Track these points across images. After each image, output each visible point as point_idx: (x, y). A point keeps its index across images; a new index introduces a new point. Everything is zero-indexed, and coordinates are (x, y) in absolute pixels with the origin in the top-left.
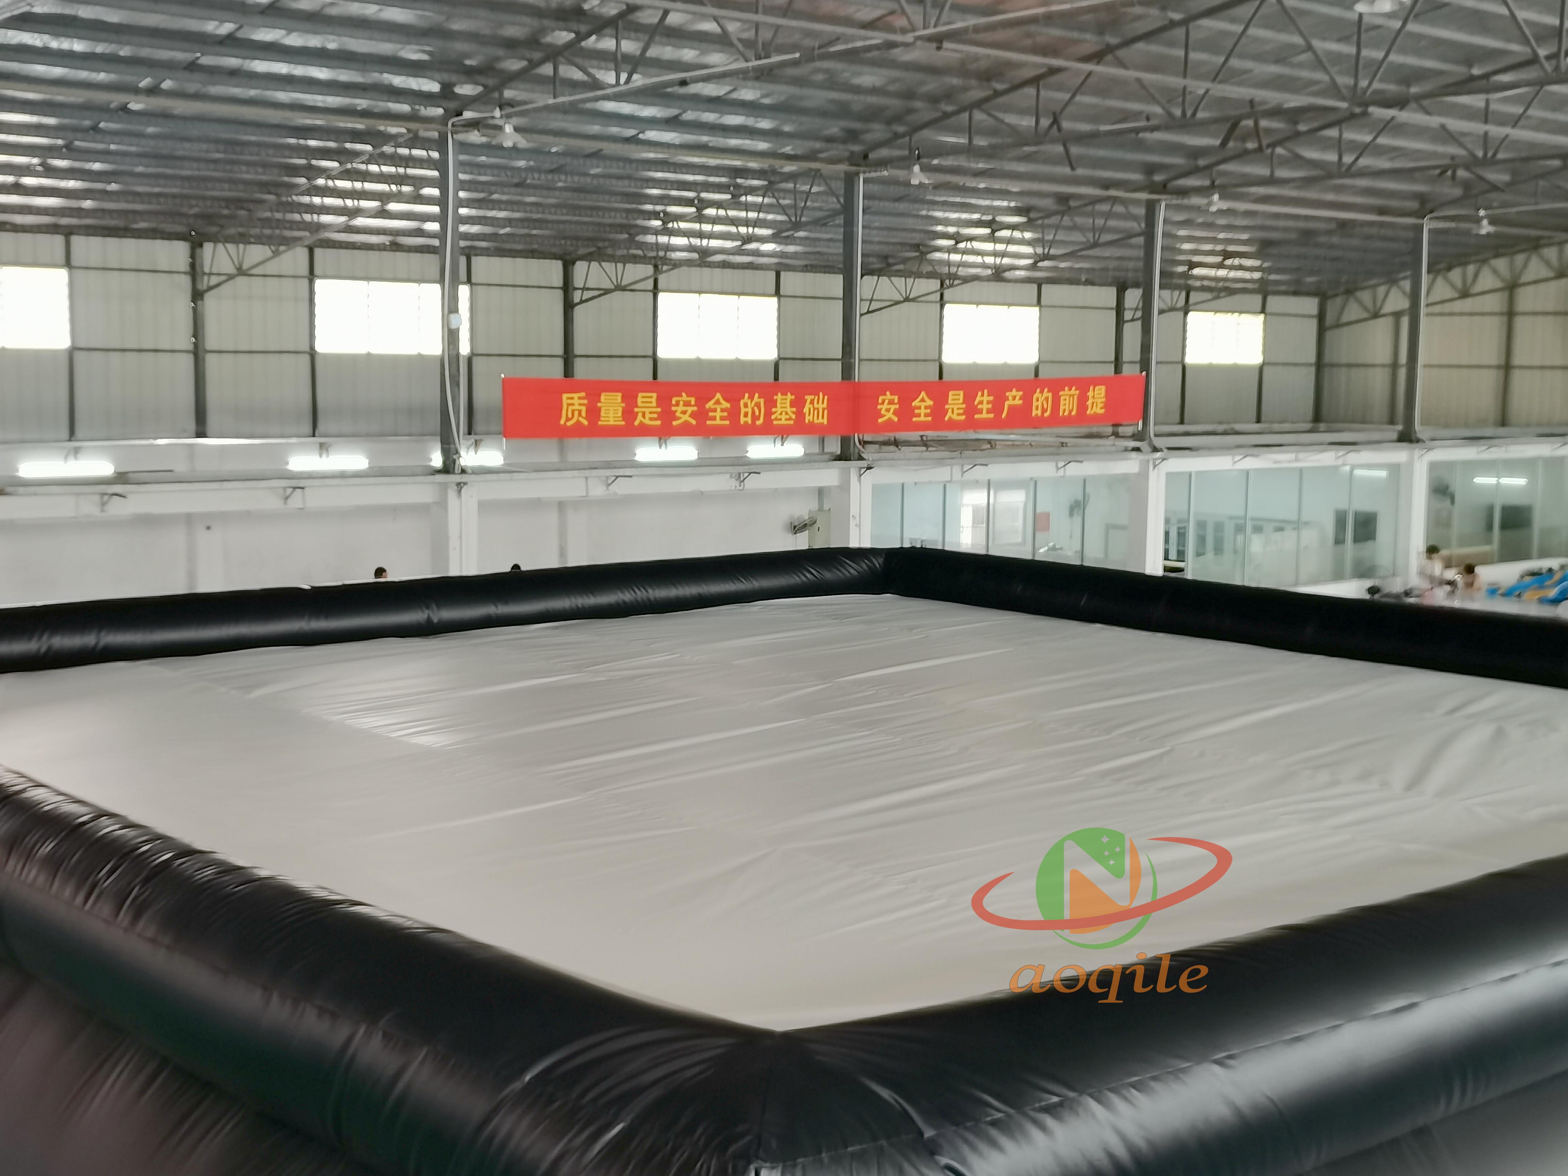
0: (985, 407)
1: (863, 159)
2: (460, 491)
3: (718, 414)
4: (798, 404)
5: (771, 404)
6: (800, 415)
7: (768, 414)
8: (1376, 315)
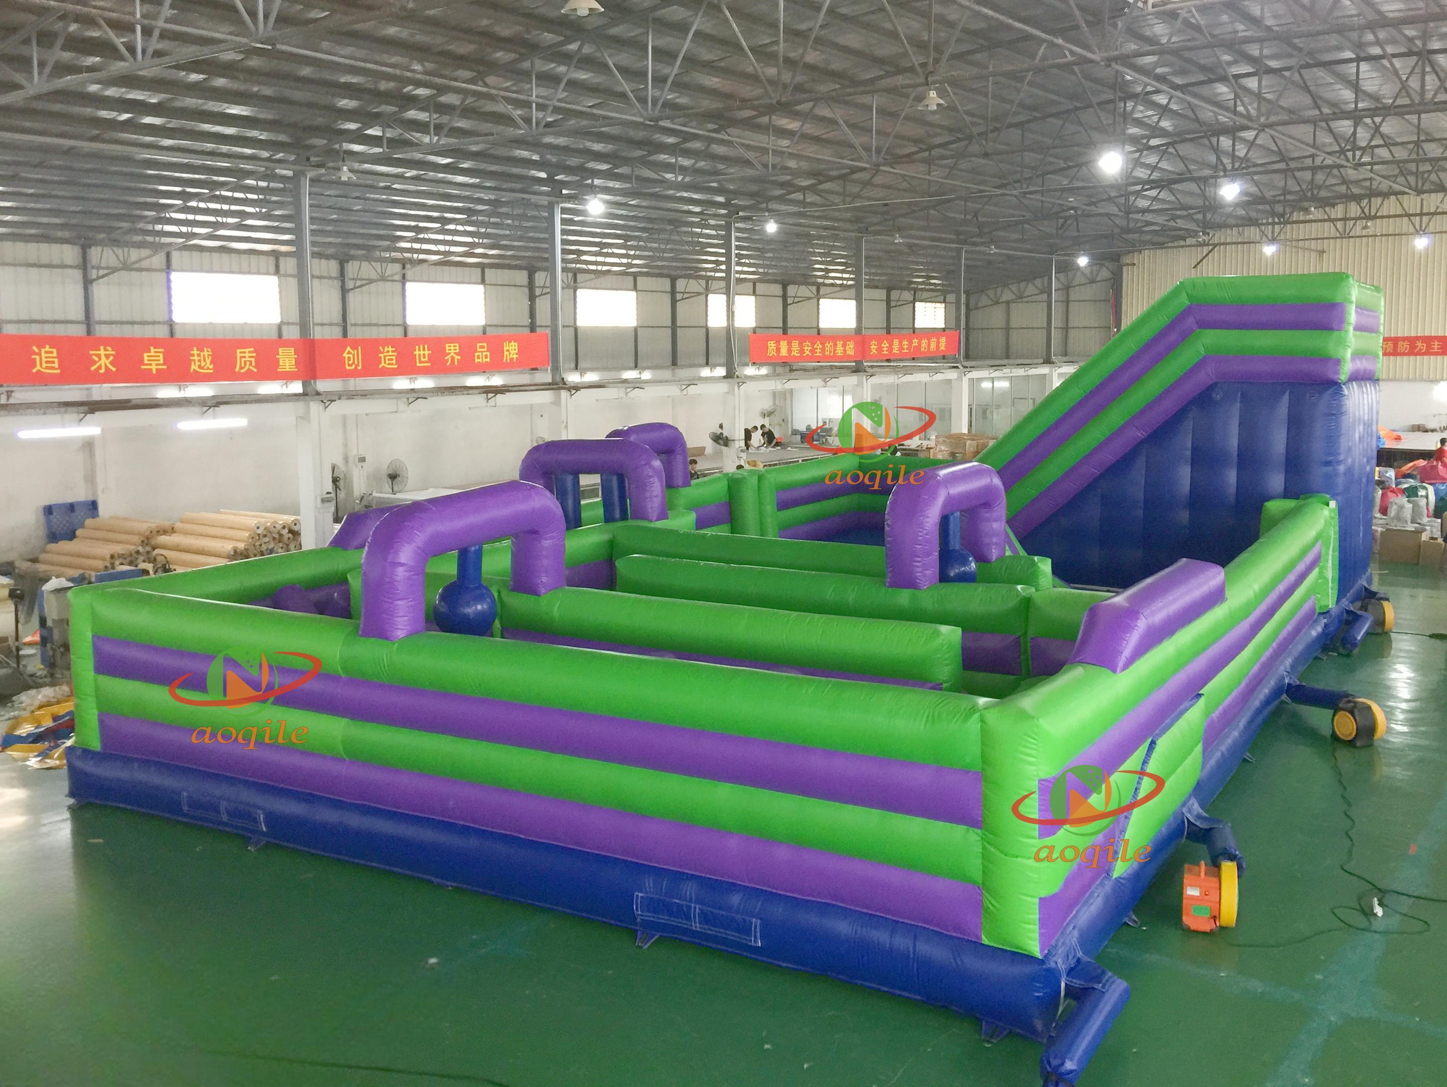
0: (905, 347)
1: (866, 230)
2: (739, 387)
3: (818, 350)
4: (844, 346)
5: (835, 345)
6: (845, 351)
7: (835, 350)
8: (998, 303)
